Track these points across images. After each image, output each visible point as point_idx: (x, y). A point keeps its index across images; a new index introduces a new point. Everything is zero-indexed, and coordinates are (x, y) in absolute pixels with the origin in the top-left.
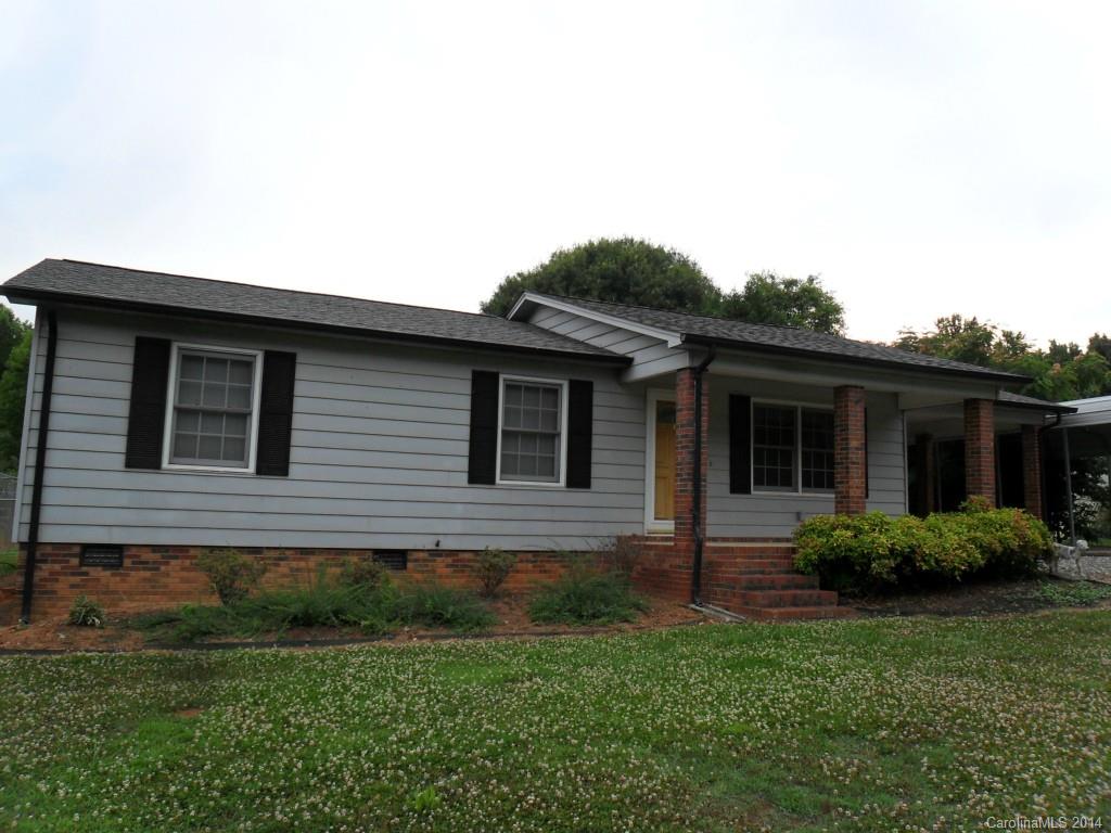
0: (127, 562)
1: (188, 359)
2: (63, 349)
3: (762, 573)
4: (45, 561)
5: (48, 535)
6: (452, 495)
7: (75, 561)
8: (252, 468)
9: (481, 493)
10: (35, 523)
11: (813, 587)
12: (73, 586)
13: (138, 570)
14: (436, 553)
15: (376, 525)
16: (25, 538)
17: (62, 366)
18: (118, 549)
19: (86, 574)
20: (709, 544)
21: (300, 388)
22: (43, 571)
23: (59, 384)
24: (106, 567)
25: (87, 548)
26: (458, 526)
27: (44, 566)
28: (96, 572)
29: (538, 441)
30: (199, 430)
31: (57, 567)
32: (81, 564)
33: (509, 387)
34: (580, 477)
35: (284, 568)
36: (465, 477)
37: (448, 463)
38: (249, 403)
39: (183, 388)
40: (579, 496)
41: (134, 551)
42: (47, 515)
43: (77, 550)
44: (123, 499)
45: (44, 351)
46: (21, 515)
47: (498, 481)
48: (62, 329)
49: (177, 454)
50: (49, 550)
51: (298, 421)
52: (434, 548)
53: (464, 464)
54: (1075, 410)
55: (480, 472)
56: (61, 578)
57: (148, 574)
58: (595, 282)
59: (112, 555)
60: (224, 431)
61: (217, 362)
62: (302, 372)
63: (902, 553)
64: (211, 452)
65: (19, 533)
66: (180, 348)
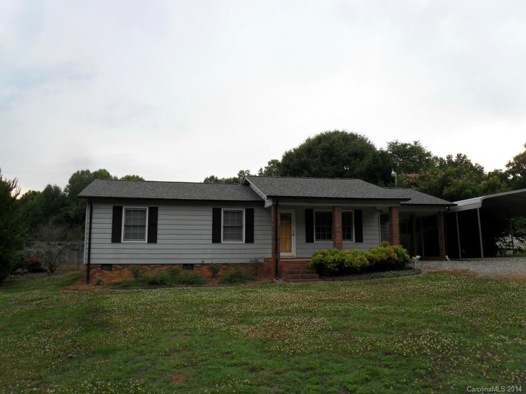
0: (113, 269)
1: (127, 211)
2: (94, 211)
3: (298, 268)
4: (92, 269)
5: (92, 262)
6: (207, 247)
7: (100, 269)
8: (146, 241)
9: (216, 246)
10: (89, 259)
11: (313, 273)
12: (100, 275)
13: (116, 271)
14: (202, 264)
15: (184, 257)
16: (87, 263)
17: (94, 216)
18: (111, 265)
19: (102, 272)
20: (281, 260)
21: (159, 217)
22: (92, 271)
23: (94, 220)
24: (108, 270)
25: (103, 265)
26: (209, 256)
27: (92, 270)
28: (105, 272)
29: (236, 229)
30: (132, 231)
31: (95, 270)
32: (102, 269)
33: (225, 212)
34: (250, 239)
35: (157, 270)
36: (211, 241)
37: (206, 237)
38: (145, 223)
39: (126, 219)
40: (249, 246)
41: (115, 266)
42: (92, 256)
43: (100, 265)
44: (112, 251)
45: (89, 212)
46: (85, 256)
47: (222, 242)
48: (94, 205)
49: (126, 238)
50: (93, 265)
51: (159, 227)
52: (202, 263)
53: (211, 237)
54: (457, 205)
55: (216, 239)
56: (97, 273)
57: (119, 272)
58: (319, 152)
59: (109, 267)
60: (138, 231)
61: (135, 211)
62: (160, 212)
63: (338, 262)
64: (135, 237)
65: (85, 261)
66: (125, 208)
